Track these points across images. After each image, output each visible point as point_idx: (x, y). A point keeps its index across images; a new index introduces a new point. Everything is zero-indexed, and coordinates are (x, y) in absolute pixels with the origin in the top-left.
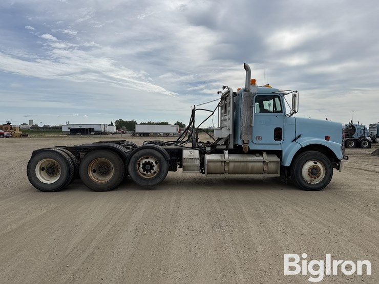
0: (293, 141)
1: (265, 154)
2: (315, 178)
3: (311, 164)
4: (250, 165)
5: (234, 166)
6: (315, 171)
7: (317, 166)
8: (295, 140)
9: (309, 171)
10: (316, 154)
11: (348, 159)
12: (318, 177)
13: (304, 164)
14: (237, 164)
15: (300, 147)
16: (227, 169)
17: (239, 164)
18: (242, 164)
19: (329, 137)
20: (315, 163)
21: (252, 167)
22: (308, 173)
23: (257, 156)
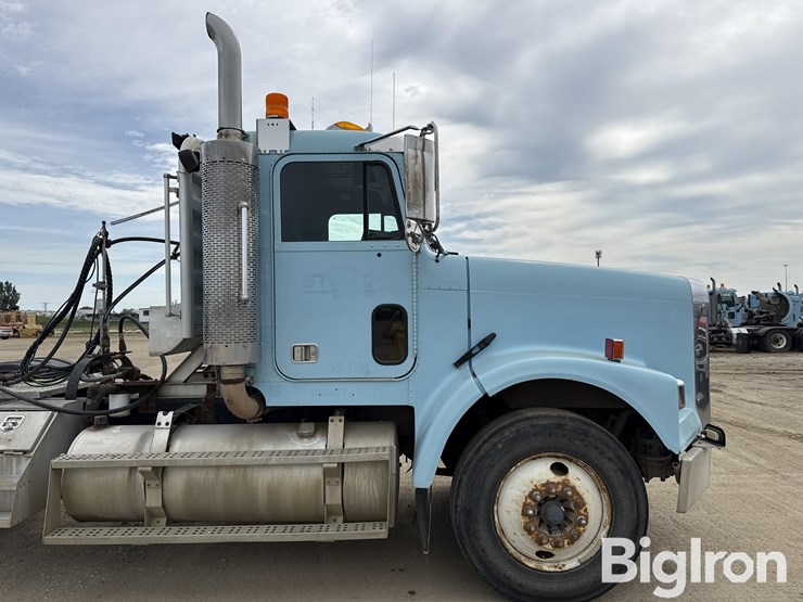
0: (458, 364)
1: (336, 425)
2: (557, 546)
3: (535, 473)
4: (263, 479)
5: (189, 488)
6: (556, 512)
7: (566, 484)
8: (467, 358)
9: (524, 514)
10: (560, 426)
11: (721, 442)
12: (572, 540)
13: (503, 474)
14: (200, 476)
15: (477, 395)
16: (153, 500)
17: (211, 475)
18: (225, 475)
19: (621, 345)
20: (559, 469)
21: (273, 492)
22: (523, 520)
23: (302, 437)
